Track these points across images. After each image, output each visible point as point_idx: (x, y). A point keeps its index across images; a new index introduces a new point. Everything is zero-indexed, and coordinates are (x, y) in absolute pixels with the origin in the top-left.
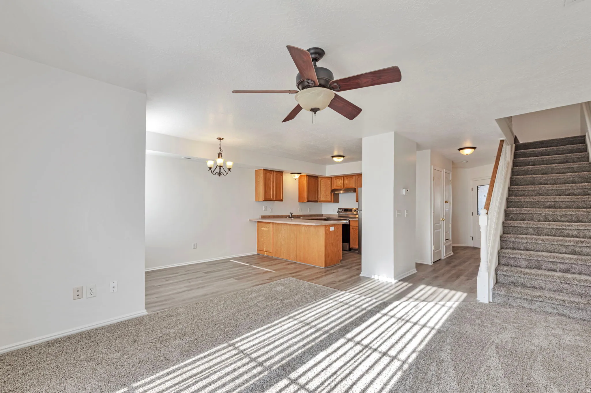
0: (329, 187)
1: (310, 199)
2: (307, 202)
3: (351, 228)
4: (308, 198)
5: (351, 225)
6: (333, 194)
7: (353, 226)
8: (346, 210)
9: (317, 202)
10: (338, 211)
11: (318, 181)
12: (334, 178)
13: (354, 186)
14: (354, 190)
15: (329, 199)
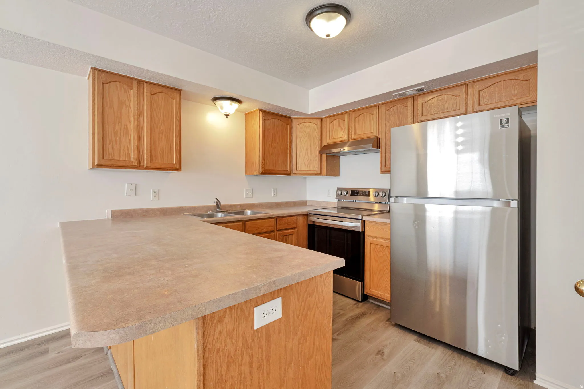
0: (316, 141)
1: (270, 167)
2: (262, 173)
3: (368, 241)
4: (264, 165)
5: (368, 232)
6: (324, 156)
7: (373, 237)
8: (354, 193)
9: (289, 174)
10: (338, 196)
11: (291, 128)
12: (328, 119)
13: (375, 134)
14: (377, 143)
15: (317, 169)
